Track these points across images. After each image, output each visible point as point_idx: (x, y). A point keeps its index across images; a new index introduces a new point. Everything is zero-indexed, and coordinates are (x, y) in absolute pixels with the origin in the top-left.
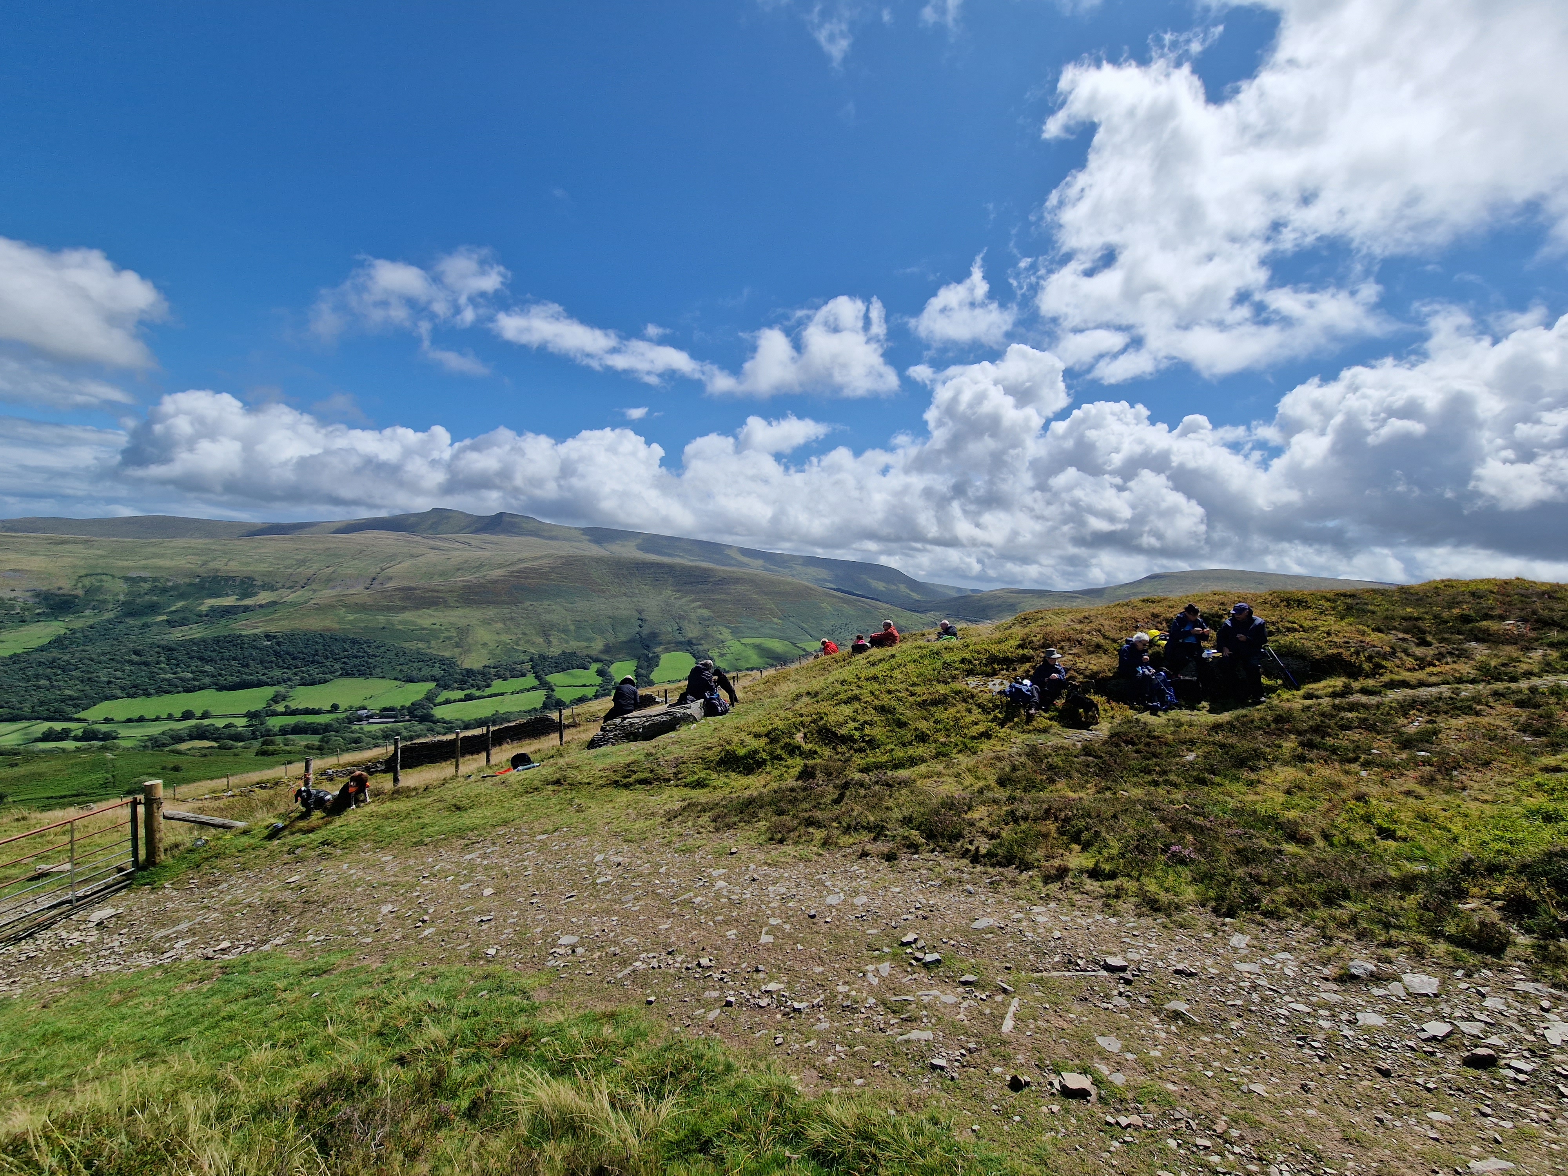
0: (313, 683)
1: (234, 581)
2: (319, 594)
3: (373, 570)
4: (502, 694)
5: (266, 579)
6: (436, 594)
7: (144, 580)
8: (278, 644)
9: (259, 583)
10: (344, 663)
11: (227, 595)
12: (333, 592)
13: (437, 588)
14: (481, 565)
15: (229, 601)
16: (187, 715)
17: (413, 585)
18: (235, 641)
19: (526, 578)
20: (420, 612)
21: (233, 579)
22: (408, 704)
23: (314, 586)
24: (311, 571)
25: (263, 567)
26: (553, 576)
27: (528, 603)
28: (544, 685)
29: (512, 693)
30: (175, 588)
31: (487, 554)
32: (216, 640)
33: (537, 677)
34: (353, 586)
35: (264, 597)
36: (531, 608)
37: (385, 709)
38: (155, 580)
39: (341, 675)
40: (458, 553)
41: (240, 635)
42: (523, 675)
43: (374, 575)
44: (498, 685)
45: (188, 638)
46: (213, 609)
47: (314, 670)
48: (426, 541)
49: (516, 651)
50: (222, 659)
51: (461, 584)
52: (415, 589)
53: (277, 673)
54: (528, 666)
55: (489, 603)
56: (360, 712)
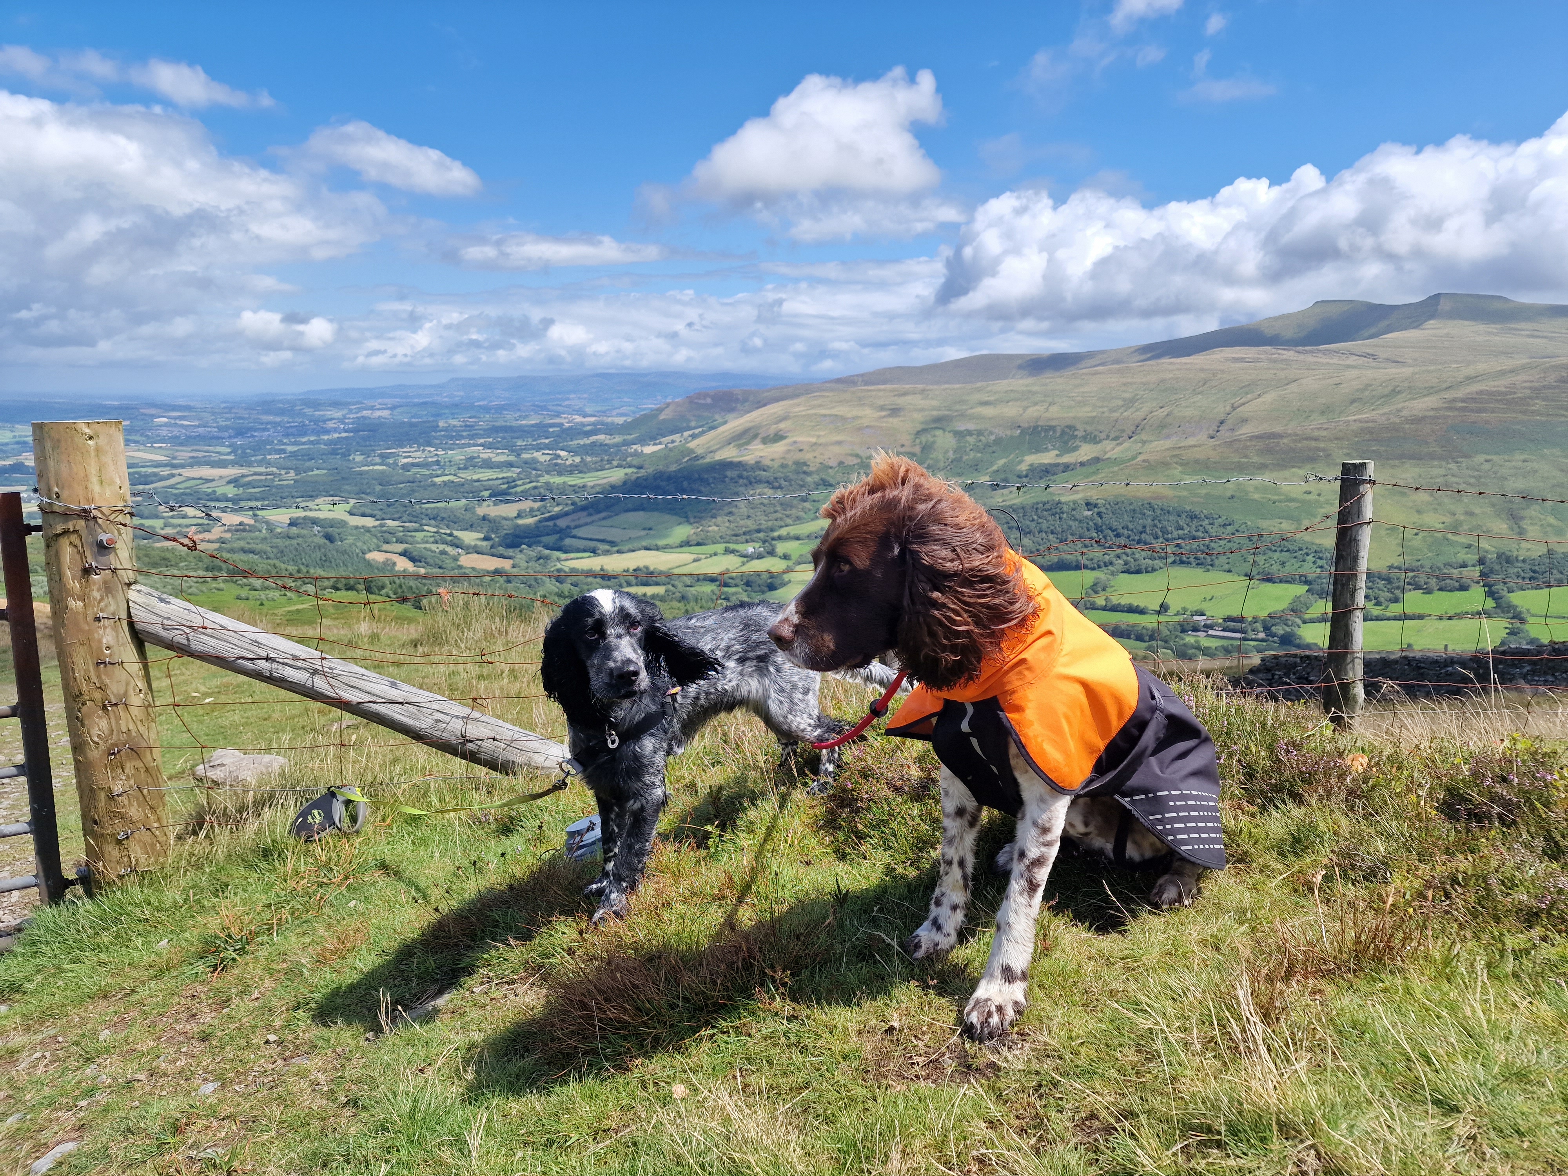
0: (1138, 572)
1: (1054, 431)
2: (1149, 447)
3: (1221, 409)
4: (1421, 617)
5: (1089, 428)
6: (1313, 444)
7: (969, 433)
8: (1099, 514)
9: (1080, 433)
10: (1178, 546)
11: (1046, 450)
12: (1168, 443)
13: (1316, 434)
14: (1395, 392)
15: (1048, 458)
17: (1278, 429)
18: (1054, 509)
19: (1479, 411)
20: (1286, 473)
21: (1052, 428)
22: (1263, 614)
23: (1144, 436)
24: (1140, 414)
25: (1085, 412)
26: (1539, 405)
27: (1480, 458)
28: (1503, 608)
29: (1440, 618)
30: (998, 441)
31: (1407, 371)
32: (1035, 507)
33: (1490, 594)
34: (1193, 434)
35: (1086, 452)
36: (1487, 466)
37: (1230, 619)
38: (980, 433)
39: (1174, 562)
40: (1355, 373)
41: (1059, 502)
42: (1463, 588)
43: (1222, 417)
44: (1414, 601)
45: (1008, 503)
46: (1032, 468)
47: (1141, 556)
48: (1302, 357)
49: (1451, 543)
50: (1040, 531)
51: (1355, 427)
52: (1281, 436)
53: (1096, 553)
54: (1475, 572)
55: (1402, 457)
56: (1196, 618)
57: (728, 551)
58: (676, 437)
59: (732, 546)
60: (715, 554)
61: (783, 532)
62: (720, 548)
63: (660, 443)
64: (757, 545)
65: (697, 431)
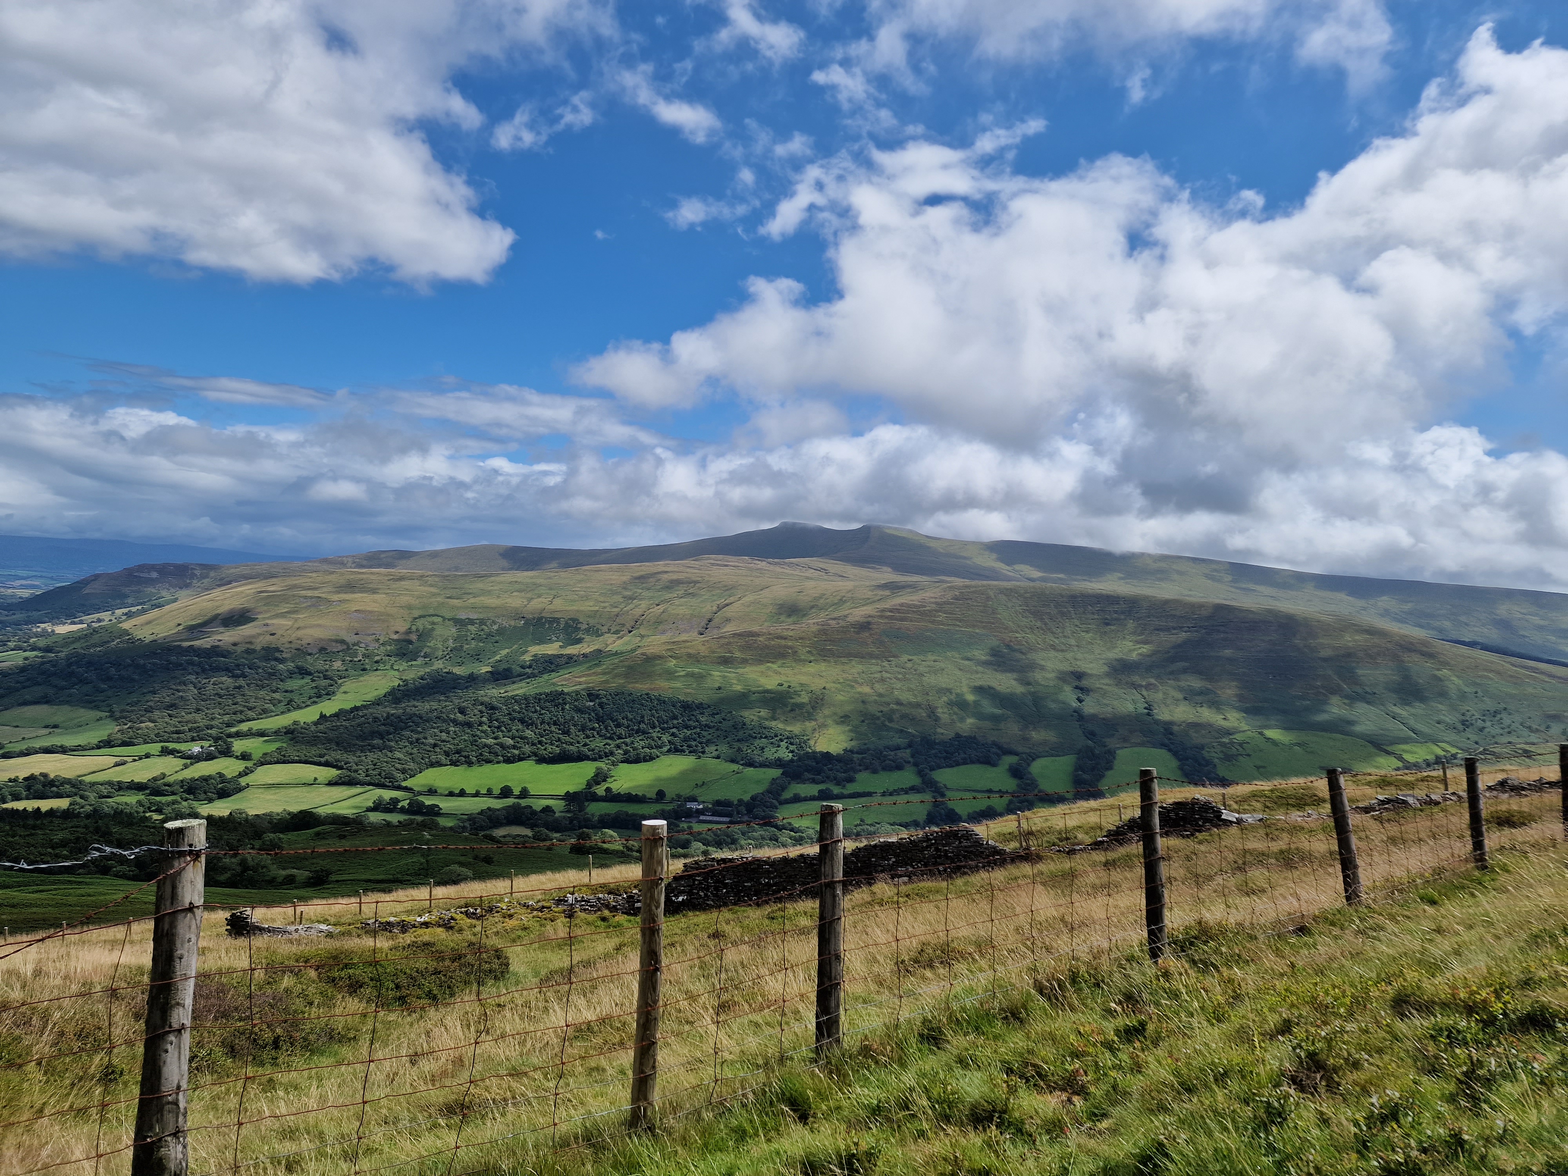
0: (637, 761)
1: (558, 623)
2: (646, 641)
3: (708, 608)
4: (869, 794)
5: (592, 622)
6: (783, 642)
7: (471, 622)
8: (601, 705)
9: (584, 626)
10: (673, 734)
11: (550, 641)
12: (664, 638)
13: (785, 633)
14: (842, 601)
15: (552, 649)
16: (506, 792)
17: (755, 628)
18: (556, 699)
19: (902, 619)
20: (762, 668)
21: (557, 620)
22: (747, 798)
23: (642, 631)
24: (638, 612)
25: (588, 606)
26: (942, 617)
27: (905, 658)
28: (929, 785)
29: (884, 794)
30: (501, 631)
31: (849, 585)
32: (538, 698)
33: (919, 772)
34: (685, 631)
35: (586, 647)
36: (909, 665)
37: (718, 803)
38: (482, 622)
39: (669, 751)
40: (811, 584)
41: (562, 693)
42: (899, 768)
43: (708, 616)
44: (864, 781)
45: (510, 694)
46: (536, 659)
47: (640, 743)
48: (772, 567)
49: (889, 729)
50: (542, 723)
51: (815, 628)
52: (757, 635)
53: (598, 743)
54: (906, 754)
55: (850, 655)
56: (689, 805)
57: (165, 752)
58: (106, 616)
59: (171, 746)
60: (147, 756)
61: (244, 727)
62: (155, 748)
63: (81, 622)
64: (206, 744)
65: (134, 609)
